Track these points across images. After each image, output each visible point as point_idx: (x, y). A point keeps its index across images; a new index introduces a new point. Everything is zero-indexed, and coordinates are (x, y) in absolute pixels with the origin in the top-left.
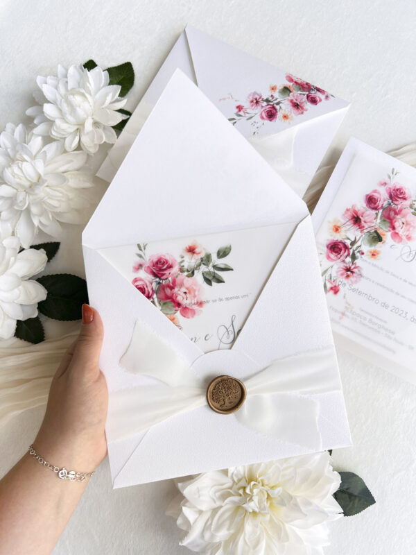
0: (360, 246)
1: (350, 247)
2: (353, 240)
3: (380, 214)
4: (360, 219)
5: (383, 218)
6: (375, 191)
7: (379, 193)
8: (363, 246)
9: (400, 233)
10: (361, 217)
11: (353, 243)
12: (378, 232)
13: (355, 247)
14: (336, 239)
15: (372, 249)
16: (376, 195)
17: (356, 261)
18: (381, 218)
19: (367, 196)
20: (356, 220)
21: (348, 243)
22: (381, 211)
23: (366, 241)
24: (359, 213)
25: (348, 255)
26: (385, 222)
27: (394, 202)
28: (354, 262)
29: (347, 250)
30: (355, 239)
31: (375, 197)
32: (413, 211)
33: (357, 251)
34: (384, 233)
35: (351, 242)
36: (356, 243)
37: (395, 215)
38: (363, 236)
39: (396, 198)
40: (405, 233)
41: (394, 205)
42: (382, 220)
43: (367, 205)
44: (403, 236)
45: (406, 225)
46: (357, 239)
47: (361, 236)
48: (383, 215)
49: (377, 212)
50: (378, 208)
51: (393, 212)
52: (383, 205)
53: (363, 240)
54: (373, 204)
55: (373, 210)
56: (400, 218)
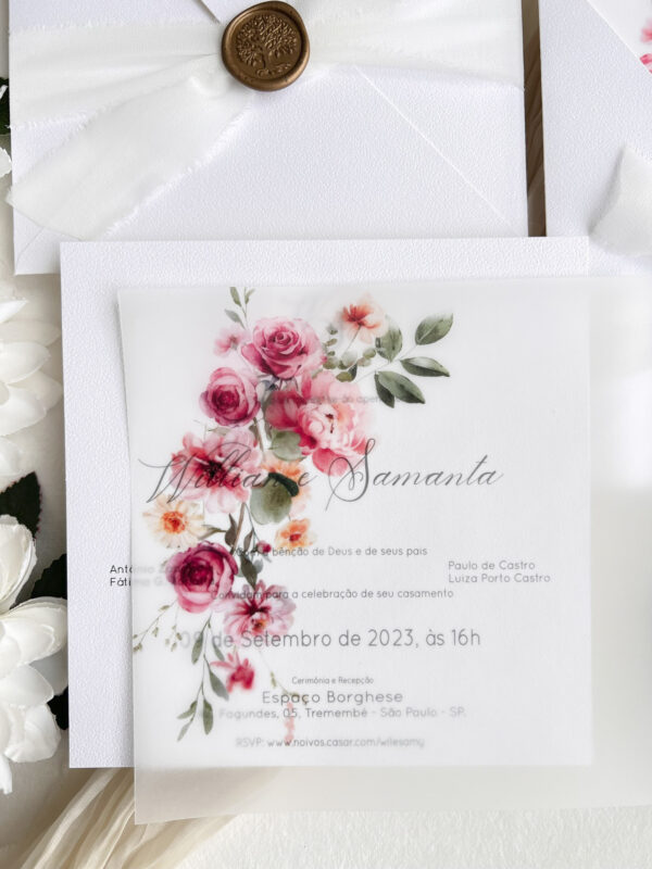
0: (252, 532)
1: (228, 548)
2: (227, 526)
3: (261, 425)
4: (220, 465)
5: (275, 431)
6: (219, 374)
7: (232, 374)
8: (258, 529)
9: (334, 446)
10: (218, 459)
11: (231, 536)
12: (278, 471)
13: (240, 543)
14: (184, 549)
15: (285, 523)
16: (227, 382)
17: (260, 577)
18: (269, 434)
19: (206, 395)
20: (212, 471)
21: (218, 540)
22: (260, 415)
23: (259, 513)
24: (208, 450)
25: (234, 572)
26: (283, 439)
27: (279, 375)
28: (257, 582)
29: (224, 561)
30: (232, 521)
31: (226, 389)
32: (337, 371)
33: (250, 549)
34: (294, 467)
35: (223, 535)
36: (239, 529)
37: (298, 407)
38: (248, 503)
39: (280, 363)
40: (345, 441)
41: (284, 384)
42: (273, 436)
43: (218, 421)
44: (344, 449)
45: (340, 417)
46: (237, 520)
47: (244, 505)
48: (271, 422)
49: (251, 423)
50: (249, 412)
51: (291, 401)
52: (256, 398)
53: (252, 514)
54: (231, 409)
55: (241, 424)
56: (317, 409)
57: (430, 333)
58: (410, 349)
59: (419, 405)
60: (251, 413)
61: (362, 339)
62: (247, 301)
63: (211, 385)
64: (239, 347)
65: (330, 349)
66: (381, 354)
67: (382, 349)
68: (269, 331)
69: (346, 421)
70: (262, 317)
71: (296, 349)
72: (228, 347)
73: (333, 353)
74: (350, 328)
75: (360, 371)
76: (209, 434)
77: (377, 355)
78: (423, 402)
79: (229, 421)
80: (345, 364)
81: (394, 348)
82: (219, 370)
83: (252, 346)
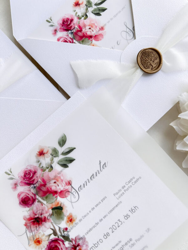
0: (60, 228)
1: (57, 237)
2: (52, 232)
3: (40, 199)
4: (38, 218)
5: (44, 198)
6: (19, 195)
7: (22, 193)
8: (60, 226)
9: (62, 189)
10: (36, 216)
11: (55, 233)
12: (54, 207)
13: (59, 233)
14: (46, 247)
15: (66, 219)
16: (23, 196)
17: (70, 238)
18: (43, 199)
19: (20, 203)
21: (53, 237)
22: (37, 197)
23: (57, 221)
24: (32, 216)
25: (63, 242)
26: (48, 198)
27: (34, 183)
28: (71, 240)
29: (58, 241)
30: (52, 229)
31: (24, 198)
32: (47, 170)
33: (62, 232)
34: (56, 202)
35: (53, 235)
36: (55, 230)
37: (45, 187)
38: (52, 221)
39: (32, 180)
40: (64, 185)
41: (37, 184)
42: (45, 199)
43: (28, 207)
44: (65, 187)
45: (58, 181)
46: (53, 228)
47: (52, 223)
48: (42, 196)
49: (37, 200)
50: (34, 198)
51: (42, 187)
52: (33, 193)
53: (56, 224)
54: (29, 201)
55: (34, 203)
56: (50, 183)
57: (62, 142)
58: (61, 150)
59: (74, 161)
60: (35, 198)
61: (47, 157)
62: (11, 172)
63: (19, 200)
64: (18, 185)
65: (41, 166)
66: (55, 157)
67: (54, 156)
68: (23, 175)
69: (60, 180)
70: (18, 173)
71: (33, 173)
72: (16, 187)
73: (43, 167)
74: (42, 157)
75: (53, 165)
76: (29, 212)
77: (54, 158)
78: (74, 160)
79: (31, 205)
80: (48, 167)
81: (57, 153)
82: (18, 194)
83: (21, 182)
